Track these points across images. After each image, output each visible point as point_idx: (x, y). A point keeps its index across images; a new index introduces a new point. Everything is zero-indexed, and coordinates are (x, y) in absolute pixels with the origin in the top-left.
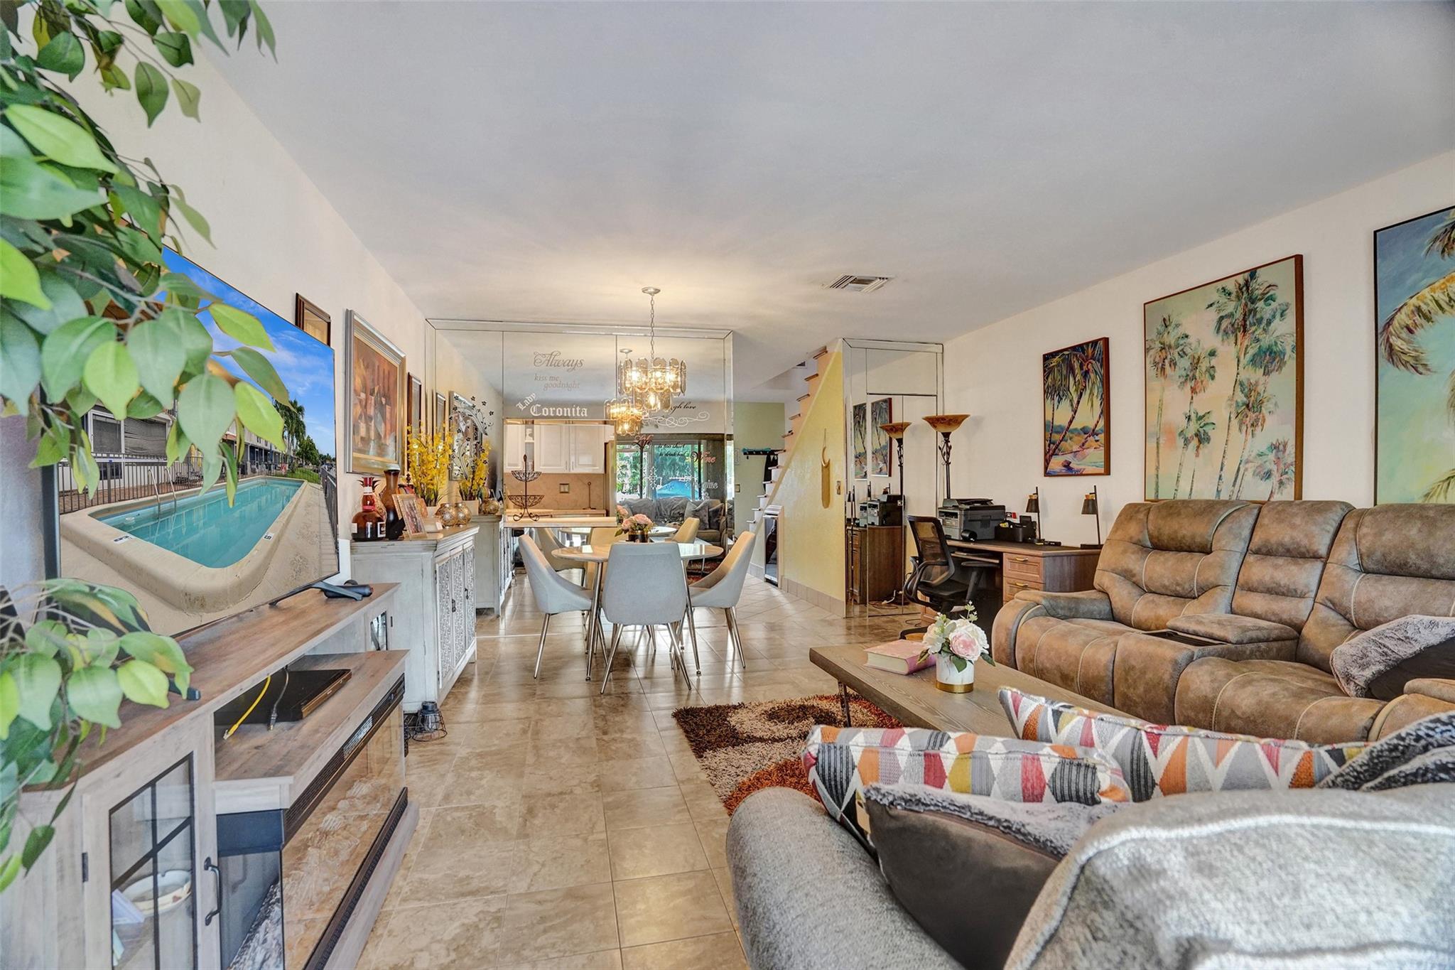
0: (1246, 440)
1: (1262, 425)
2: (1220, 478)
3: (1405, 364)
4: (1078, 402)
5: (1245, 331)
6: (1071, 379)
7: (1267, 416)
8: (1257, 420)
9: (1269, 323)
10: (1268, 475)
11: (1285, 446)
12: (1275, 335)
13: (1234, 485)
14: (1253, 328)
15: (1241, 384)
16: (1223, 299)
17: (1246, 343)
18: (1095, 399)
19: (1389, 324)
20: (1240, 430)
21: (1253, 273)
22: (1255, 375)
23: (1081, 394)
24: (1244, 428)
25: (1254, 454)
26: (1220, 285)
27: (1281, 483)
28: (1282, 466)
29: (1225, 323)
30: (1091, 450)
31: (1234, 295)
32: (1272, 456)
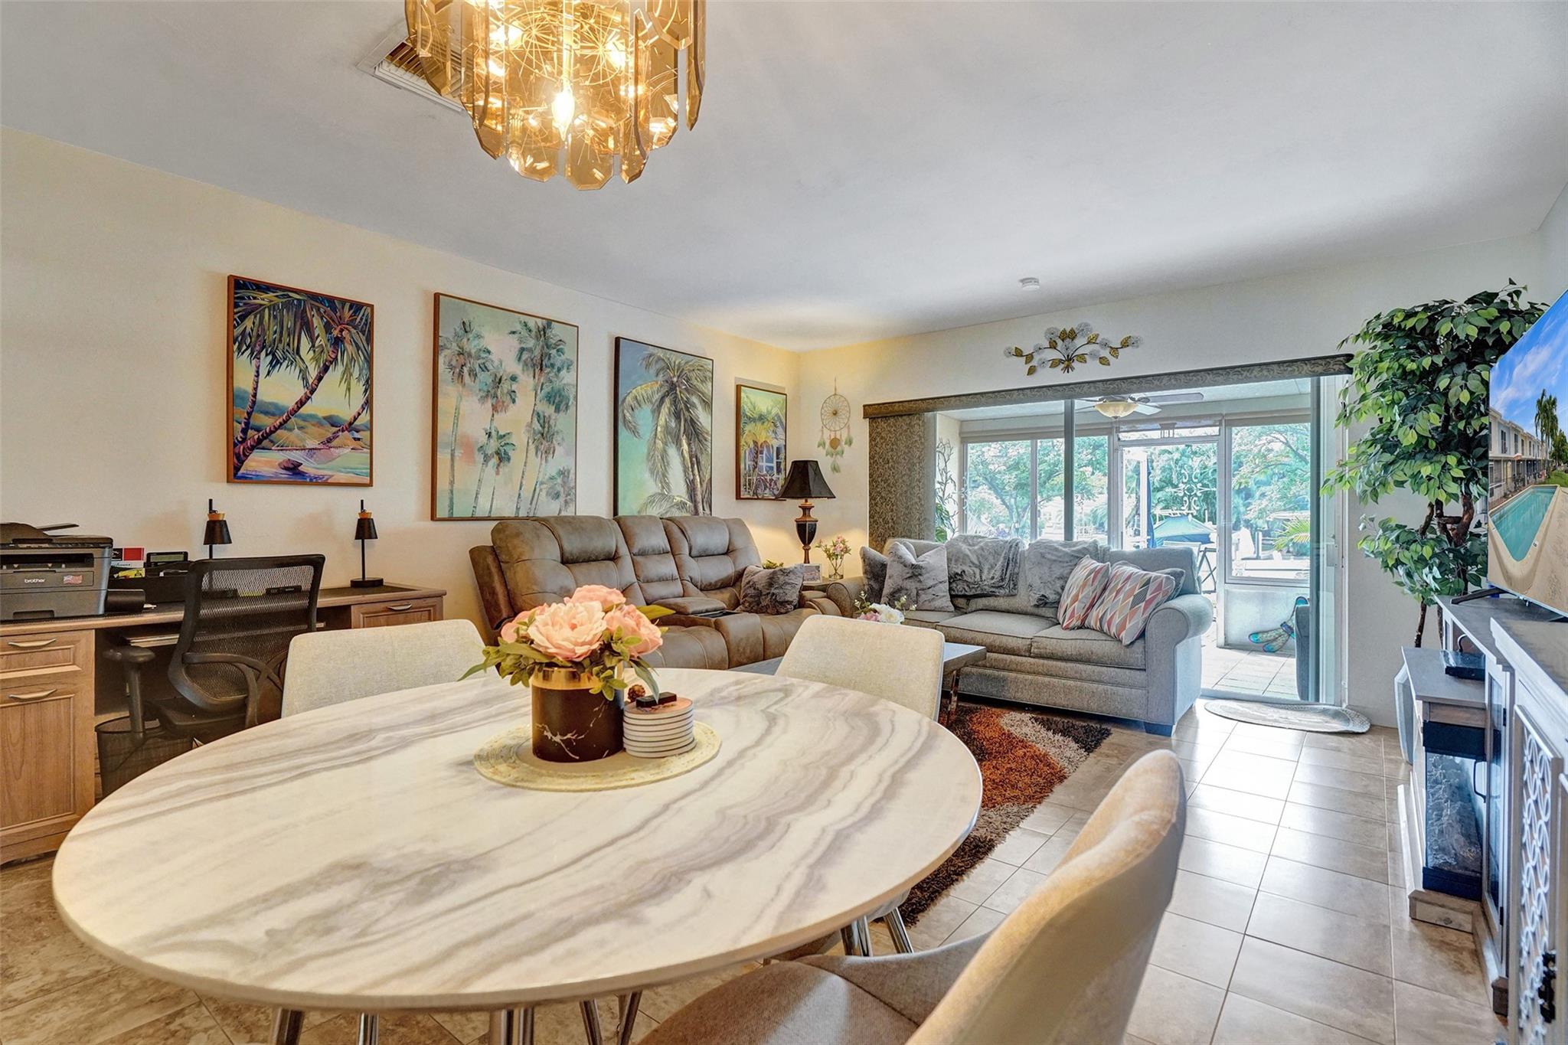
0: (541, 464)
1: (554, 453)
2: (520, 495)
3: (630, 429)
4: (320, 379)
5: (541, 369)
6: (304, 340)
7: (557, 447)
8: (549, 449)
9: (559, 370)
10: (557, 496)
11: (569, 473)
12: (563, 382)
13: (531, 504)
14: (548, 370)
15: (538, 414)
16: (525, 333)
17: (542, 380)
18: (353, 382)
19: (624, 401)
20: (536, 453)
21: (549, 322)
22: (550, 410)
23: (326, 369)
24: (539, 454)
25: (547, 477)
26: (523, 318)
27: (566, 502)
28: (566, 489)
29: (525, 356)
30: (347, 451)
31: (533, 333)
32: (559, 481)
